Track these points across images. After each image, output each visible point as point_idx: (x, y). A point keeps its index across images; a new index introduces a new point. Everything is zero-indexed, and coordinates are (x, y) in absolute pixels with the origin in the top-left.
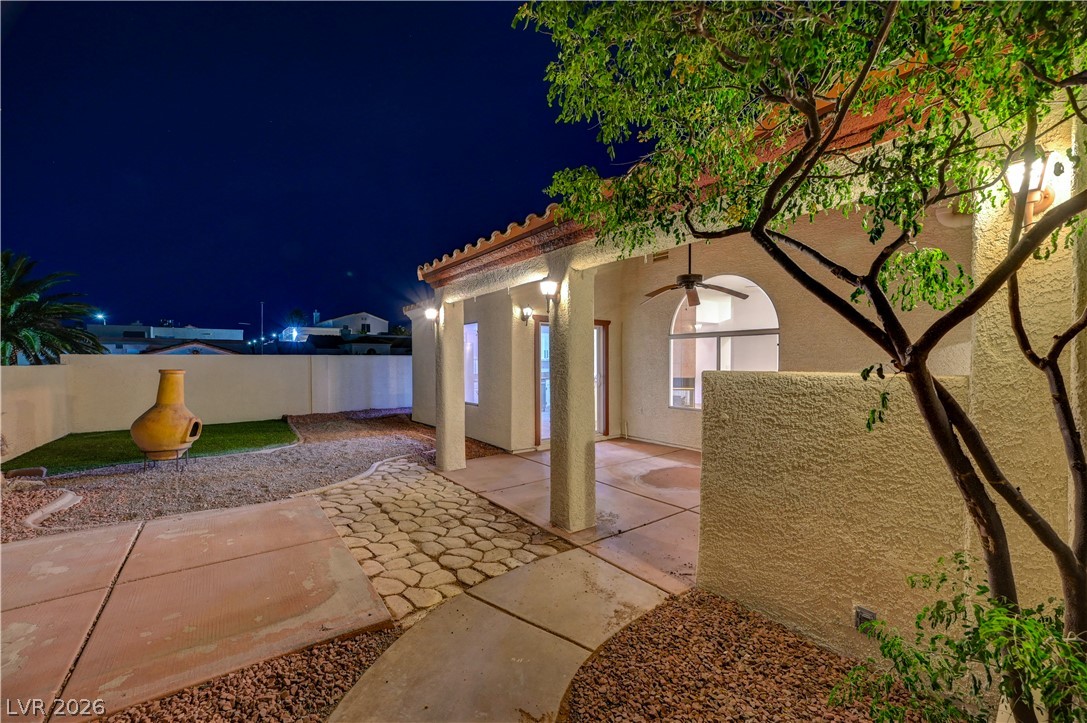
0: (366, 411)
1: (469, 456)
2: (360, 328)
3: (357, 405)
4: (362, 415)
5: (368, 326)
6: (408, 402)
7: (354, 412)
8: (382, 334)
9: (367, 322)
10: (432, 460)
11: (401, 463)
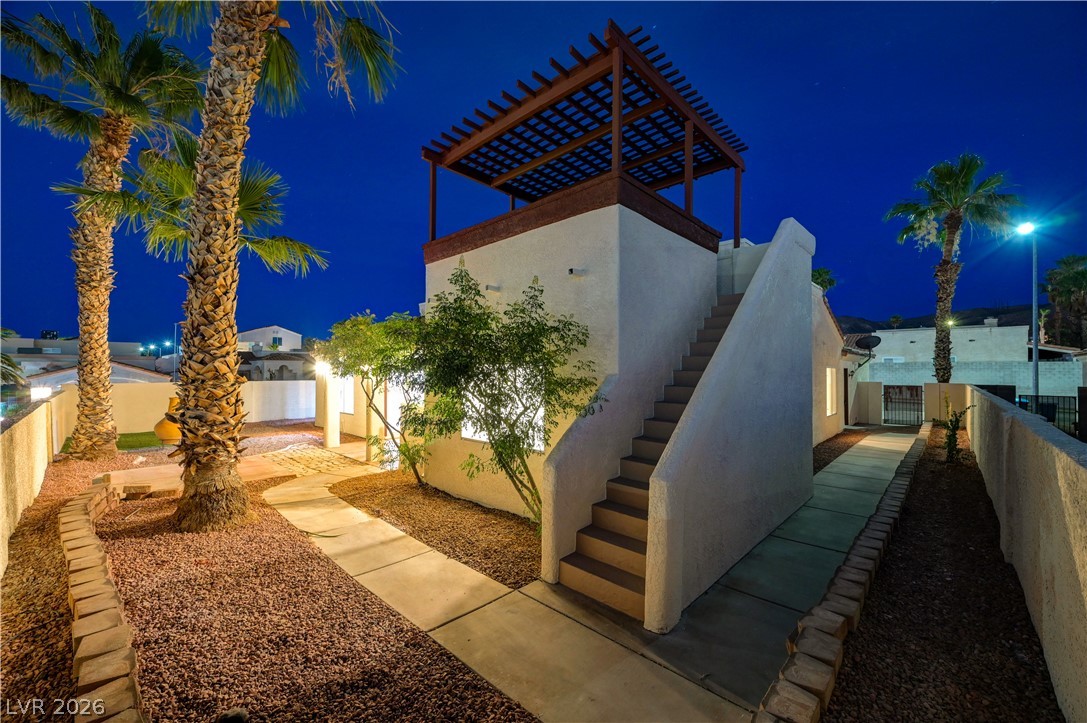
0: (281, 421)
1: (342, 441)
2: (271, 341)
3: (275, 416)
4: (278, 423)
5: (280, 339)
6: (313, 414)
7: (273, 422)
8: (295, 350)
9: (279, 336)
10: (322, 444)
11: (305, 445)
